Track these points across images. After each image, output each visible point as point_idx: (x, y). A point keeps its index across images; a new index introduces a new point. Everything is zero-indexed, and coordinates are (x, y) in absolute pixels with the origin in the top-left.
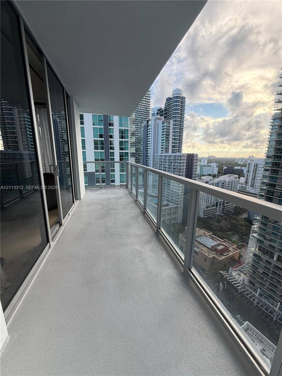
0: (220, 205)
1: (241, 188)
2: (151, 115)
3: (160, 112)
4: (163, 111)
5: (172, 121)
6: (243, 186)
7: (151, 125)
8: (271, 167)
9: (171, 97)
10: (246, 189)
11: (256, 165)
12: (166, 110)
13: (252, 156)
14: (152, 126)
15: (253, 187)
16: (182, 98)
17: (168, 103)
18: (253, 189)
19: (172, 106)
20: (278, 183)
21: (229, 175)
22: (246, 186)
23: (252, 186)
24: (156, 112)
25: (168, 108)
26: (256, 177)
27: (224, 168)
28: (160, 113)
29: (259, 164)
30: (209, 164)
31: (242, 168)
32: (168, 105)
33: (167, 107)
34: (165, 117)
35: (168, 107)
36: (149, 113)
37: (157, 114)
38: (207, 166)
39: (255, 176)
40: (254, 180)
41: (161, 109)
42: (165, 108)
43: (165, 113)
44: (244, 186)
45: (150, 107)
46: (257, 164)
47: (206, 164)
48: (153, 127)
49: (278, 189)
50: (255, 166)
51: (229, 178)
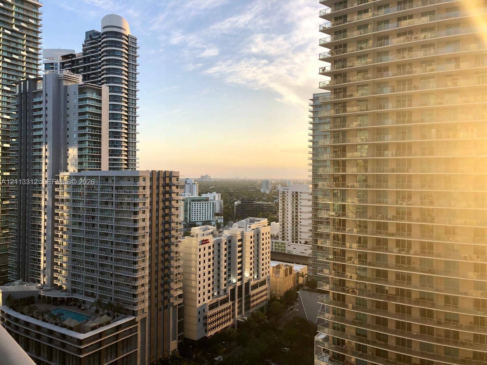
0: (240, 295)
1: (275, 246)
2: (42, 67)
3: (70, 62)
4: (78, 60)
5: (105, 89)
6: (278, 241)
7: (44, 94)
9: (100, 30)
10: (285, 247)
11: (295, 194)
12: (86, 60)
14: (46, 95)
15: (297, 242)
16: (127, 37)
17: (92, 43)
18: (298, 246)
21: (248, 219)
22: (283, 242)
23: (295, 240)
24: (58, 60)
25: (93, 57)
27: (236, 203)
28: (70, 66)
29: (301, 193)
30: (204, 196)
32: (92, 48)
33: (89, 53)
34: (84, 76)
35: (93, 52)
36: (37, 60)
37: (63, 65)
38: (198, 201)
39: (297, 219)
41: (74, 56)
42: (84, 54)
43: (85, 67)
44: (280, 240)
45: (39, 46)
46: (297, 192)
47: (196, 195)
48: (50, 99)
50: (293, 196)
51: (250, 225)
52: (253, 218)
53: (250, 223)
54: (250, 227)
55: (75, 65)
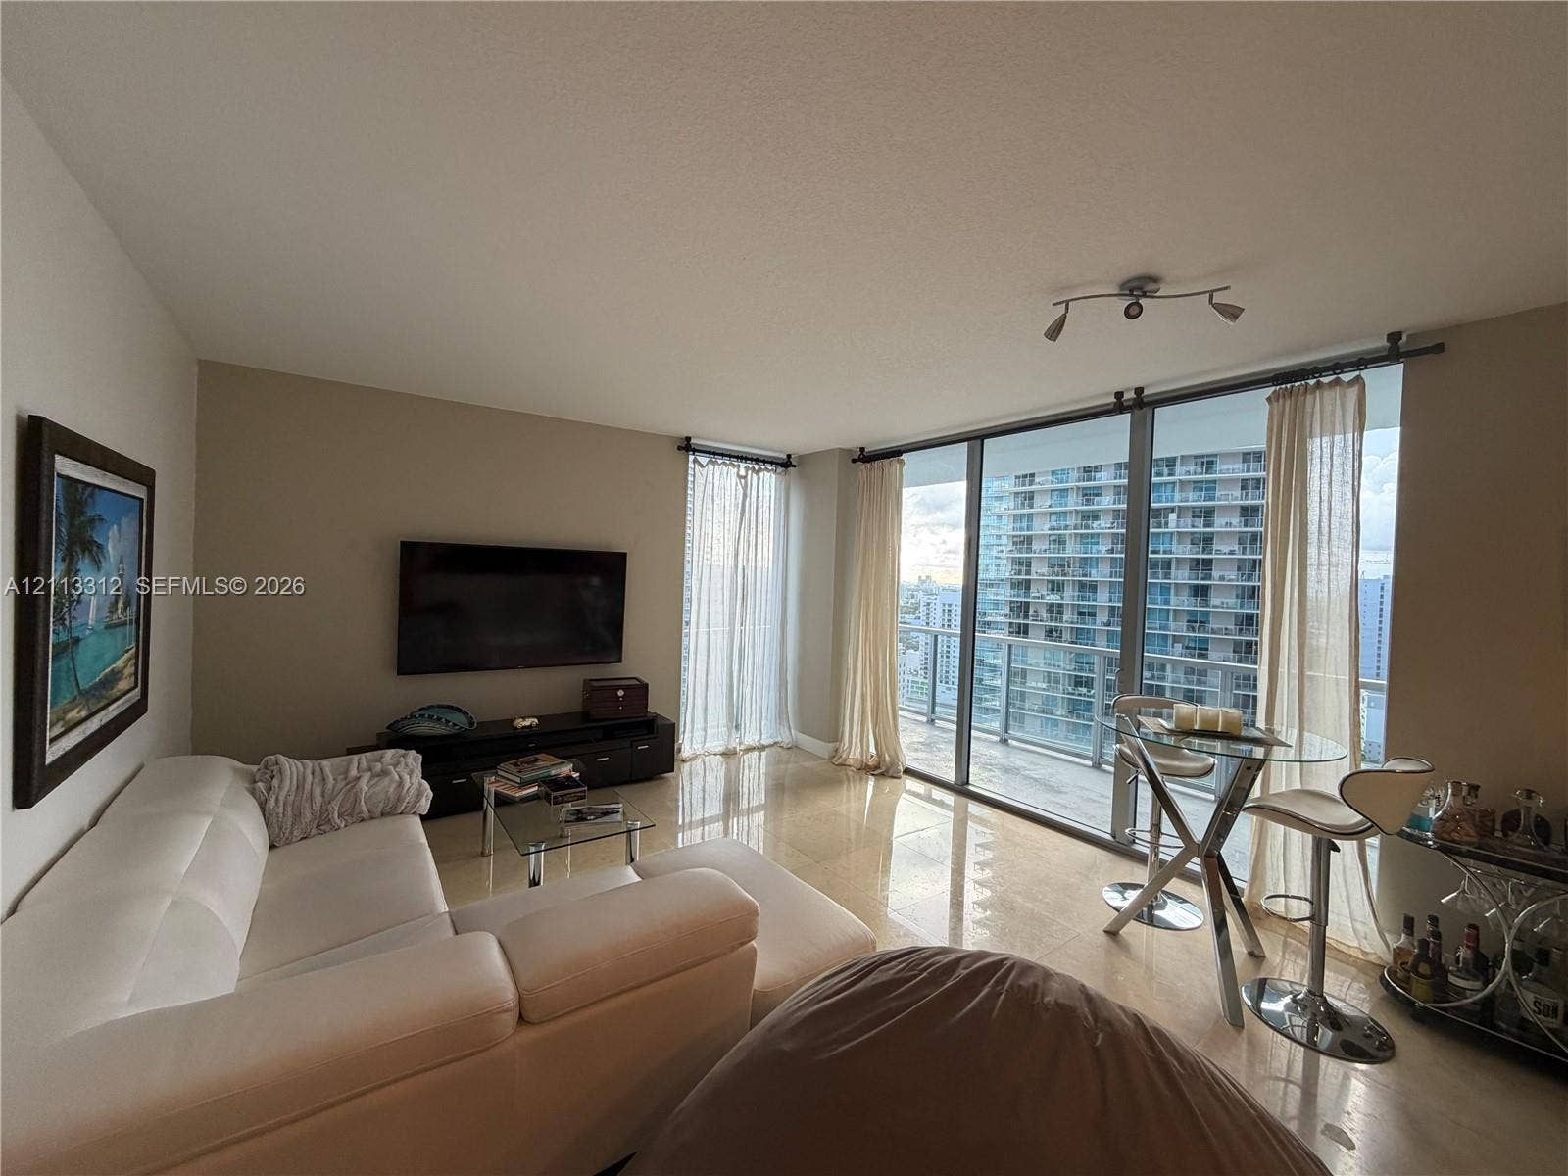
1: (913, 687)
6: (917, 679)
8: (1006, 616)
11: (947, 607)
13: (928, 577)
15: (947, 683)
18: (949, 689)
20: (1031, 665)
26: (951, 646)
31: (907, 616)
39: (948, 647)
40: (948, 657)
46: (950, 605)
49: (1034, 684)
50: (944, 610)
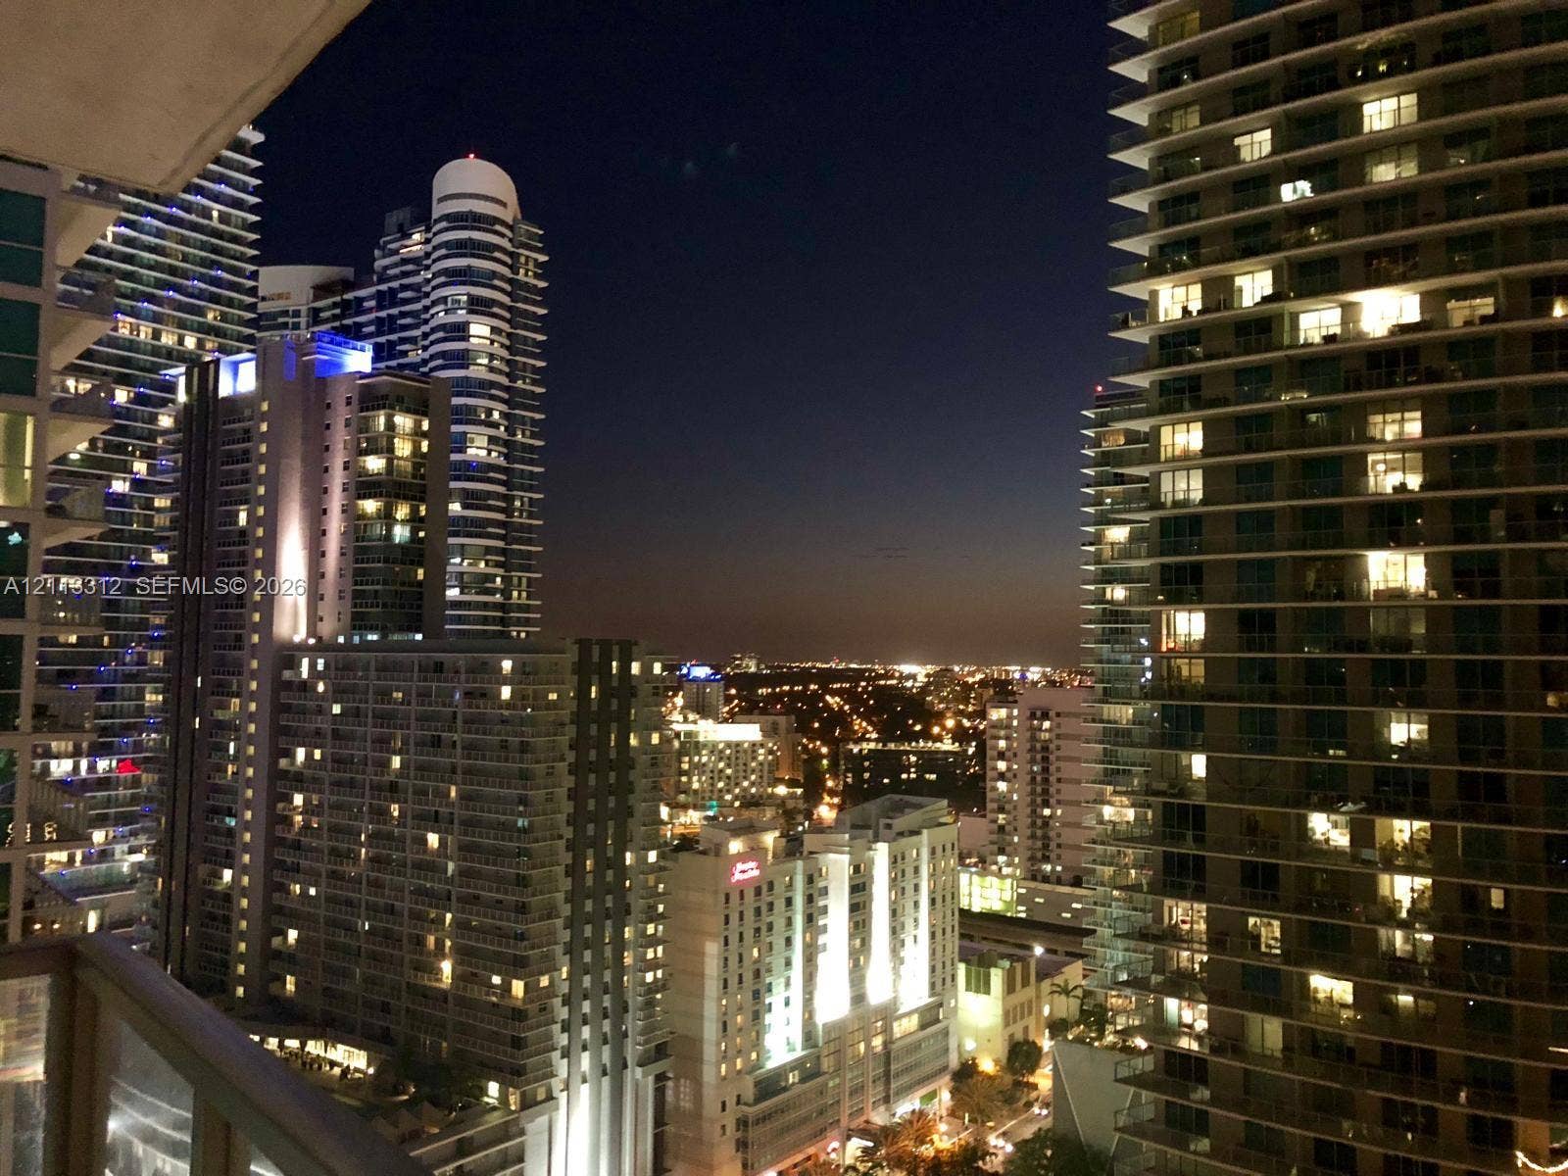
3: (335, 305)
4: (361, 299)
16: (511, 227)
17: (405, 248)
19: (435, 276)
21: (885, 801)
24: (303, 301)
25: (404, 287)
28: (335, 317)
29: (1059, 715)
32: (404, 261)
34: (378, 348)
35: (405, 274)
37: (316, 317)
41: (348, 285)
42: (379, 280)
43: (379, 321)
51: (889, 821)
52: (901, 796)
53: (891, 814)
54: (889, 826)
55: (351, 316)
